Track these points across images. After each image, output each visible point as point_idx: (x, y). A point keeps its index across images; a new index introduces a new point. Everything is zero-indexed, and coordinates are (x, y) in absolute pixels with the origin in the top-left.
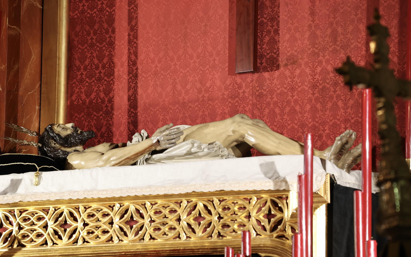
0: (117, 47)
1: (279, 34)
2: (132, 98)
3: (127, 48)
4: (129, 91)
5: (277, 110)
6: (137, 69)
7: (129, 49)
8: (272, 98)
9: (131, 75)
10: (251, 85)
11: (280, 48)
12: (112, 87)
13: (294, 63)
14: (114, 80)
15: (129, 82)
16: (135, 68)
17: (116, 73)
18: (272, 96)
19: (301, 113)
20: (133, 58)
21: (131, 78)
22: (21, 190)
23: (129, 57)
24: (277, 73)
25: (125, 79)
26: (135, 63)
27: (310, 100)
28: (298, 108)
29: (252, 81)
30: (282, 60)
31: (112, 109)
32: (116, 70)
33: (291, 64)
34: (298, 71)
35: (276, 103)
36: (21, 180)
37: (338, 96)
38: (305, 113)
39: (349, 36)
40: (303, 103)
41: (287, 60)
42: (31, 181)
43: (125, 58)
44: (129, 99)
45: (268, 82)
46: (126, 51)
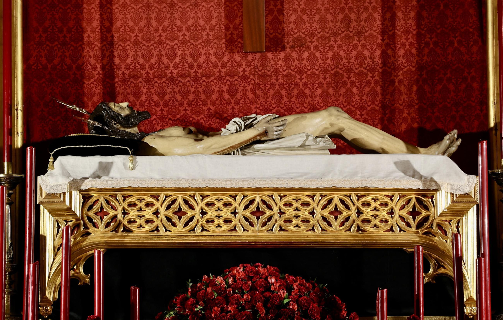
0: (85, 11)
1: (284, 15)
2: (107, 67)
3: (99, 13)
4: (102, 59)
5: (284, 92)
6: (113, 36)
7: (101, 15)
8: (277, 80)
9: (105, 43)
10: (252, 64)
11: (285, 28)
12: (81, 54)
13: (301, 45)
14: (84, 46)
15: (103, 51)
16: (109, 35)
17: (86, 39)
18: (277, 77)
19: (311, 97)
20: (107, 24)
21: (104, 45)
22: (114, 173)
23: (101, 22)
24: (282, 55)
25: (96, 45)
26: (109, 30)
27: (321, 84)
28: (307, 91)
29: (253, 60)
30: (289, 41)
31: (83, 77)
32: (85, 35)
33: (298, 46)
34: (306, 54)
35: (281, 85)
36: (112, 163)
37: (353, 83)
38: (315, 97)
39: (363, 23)
40: (313, 86)
41: (294, 41)
42: (125, 165)
43: (96, 24)
44: (103, 68)
45: (272, 62)
46: (97, 17)
